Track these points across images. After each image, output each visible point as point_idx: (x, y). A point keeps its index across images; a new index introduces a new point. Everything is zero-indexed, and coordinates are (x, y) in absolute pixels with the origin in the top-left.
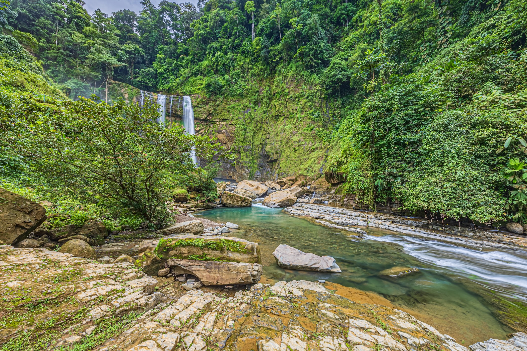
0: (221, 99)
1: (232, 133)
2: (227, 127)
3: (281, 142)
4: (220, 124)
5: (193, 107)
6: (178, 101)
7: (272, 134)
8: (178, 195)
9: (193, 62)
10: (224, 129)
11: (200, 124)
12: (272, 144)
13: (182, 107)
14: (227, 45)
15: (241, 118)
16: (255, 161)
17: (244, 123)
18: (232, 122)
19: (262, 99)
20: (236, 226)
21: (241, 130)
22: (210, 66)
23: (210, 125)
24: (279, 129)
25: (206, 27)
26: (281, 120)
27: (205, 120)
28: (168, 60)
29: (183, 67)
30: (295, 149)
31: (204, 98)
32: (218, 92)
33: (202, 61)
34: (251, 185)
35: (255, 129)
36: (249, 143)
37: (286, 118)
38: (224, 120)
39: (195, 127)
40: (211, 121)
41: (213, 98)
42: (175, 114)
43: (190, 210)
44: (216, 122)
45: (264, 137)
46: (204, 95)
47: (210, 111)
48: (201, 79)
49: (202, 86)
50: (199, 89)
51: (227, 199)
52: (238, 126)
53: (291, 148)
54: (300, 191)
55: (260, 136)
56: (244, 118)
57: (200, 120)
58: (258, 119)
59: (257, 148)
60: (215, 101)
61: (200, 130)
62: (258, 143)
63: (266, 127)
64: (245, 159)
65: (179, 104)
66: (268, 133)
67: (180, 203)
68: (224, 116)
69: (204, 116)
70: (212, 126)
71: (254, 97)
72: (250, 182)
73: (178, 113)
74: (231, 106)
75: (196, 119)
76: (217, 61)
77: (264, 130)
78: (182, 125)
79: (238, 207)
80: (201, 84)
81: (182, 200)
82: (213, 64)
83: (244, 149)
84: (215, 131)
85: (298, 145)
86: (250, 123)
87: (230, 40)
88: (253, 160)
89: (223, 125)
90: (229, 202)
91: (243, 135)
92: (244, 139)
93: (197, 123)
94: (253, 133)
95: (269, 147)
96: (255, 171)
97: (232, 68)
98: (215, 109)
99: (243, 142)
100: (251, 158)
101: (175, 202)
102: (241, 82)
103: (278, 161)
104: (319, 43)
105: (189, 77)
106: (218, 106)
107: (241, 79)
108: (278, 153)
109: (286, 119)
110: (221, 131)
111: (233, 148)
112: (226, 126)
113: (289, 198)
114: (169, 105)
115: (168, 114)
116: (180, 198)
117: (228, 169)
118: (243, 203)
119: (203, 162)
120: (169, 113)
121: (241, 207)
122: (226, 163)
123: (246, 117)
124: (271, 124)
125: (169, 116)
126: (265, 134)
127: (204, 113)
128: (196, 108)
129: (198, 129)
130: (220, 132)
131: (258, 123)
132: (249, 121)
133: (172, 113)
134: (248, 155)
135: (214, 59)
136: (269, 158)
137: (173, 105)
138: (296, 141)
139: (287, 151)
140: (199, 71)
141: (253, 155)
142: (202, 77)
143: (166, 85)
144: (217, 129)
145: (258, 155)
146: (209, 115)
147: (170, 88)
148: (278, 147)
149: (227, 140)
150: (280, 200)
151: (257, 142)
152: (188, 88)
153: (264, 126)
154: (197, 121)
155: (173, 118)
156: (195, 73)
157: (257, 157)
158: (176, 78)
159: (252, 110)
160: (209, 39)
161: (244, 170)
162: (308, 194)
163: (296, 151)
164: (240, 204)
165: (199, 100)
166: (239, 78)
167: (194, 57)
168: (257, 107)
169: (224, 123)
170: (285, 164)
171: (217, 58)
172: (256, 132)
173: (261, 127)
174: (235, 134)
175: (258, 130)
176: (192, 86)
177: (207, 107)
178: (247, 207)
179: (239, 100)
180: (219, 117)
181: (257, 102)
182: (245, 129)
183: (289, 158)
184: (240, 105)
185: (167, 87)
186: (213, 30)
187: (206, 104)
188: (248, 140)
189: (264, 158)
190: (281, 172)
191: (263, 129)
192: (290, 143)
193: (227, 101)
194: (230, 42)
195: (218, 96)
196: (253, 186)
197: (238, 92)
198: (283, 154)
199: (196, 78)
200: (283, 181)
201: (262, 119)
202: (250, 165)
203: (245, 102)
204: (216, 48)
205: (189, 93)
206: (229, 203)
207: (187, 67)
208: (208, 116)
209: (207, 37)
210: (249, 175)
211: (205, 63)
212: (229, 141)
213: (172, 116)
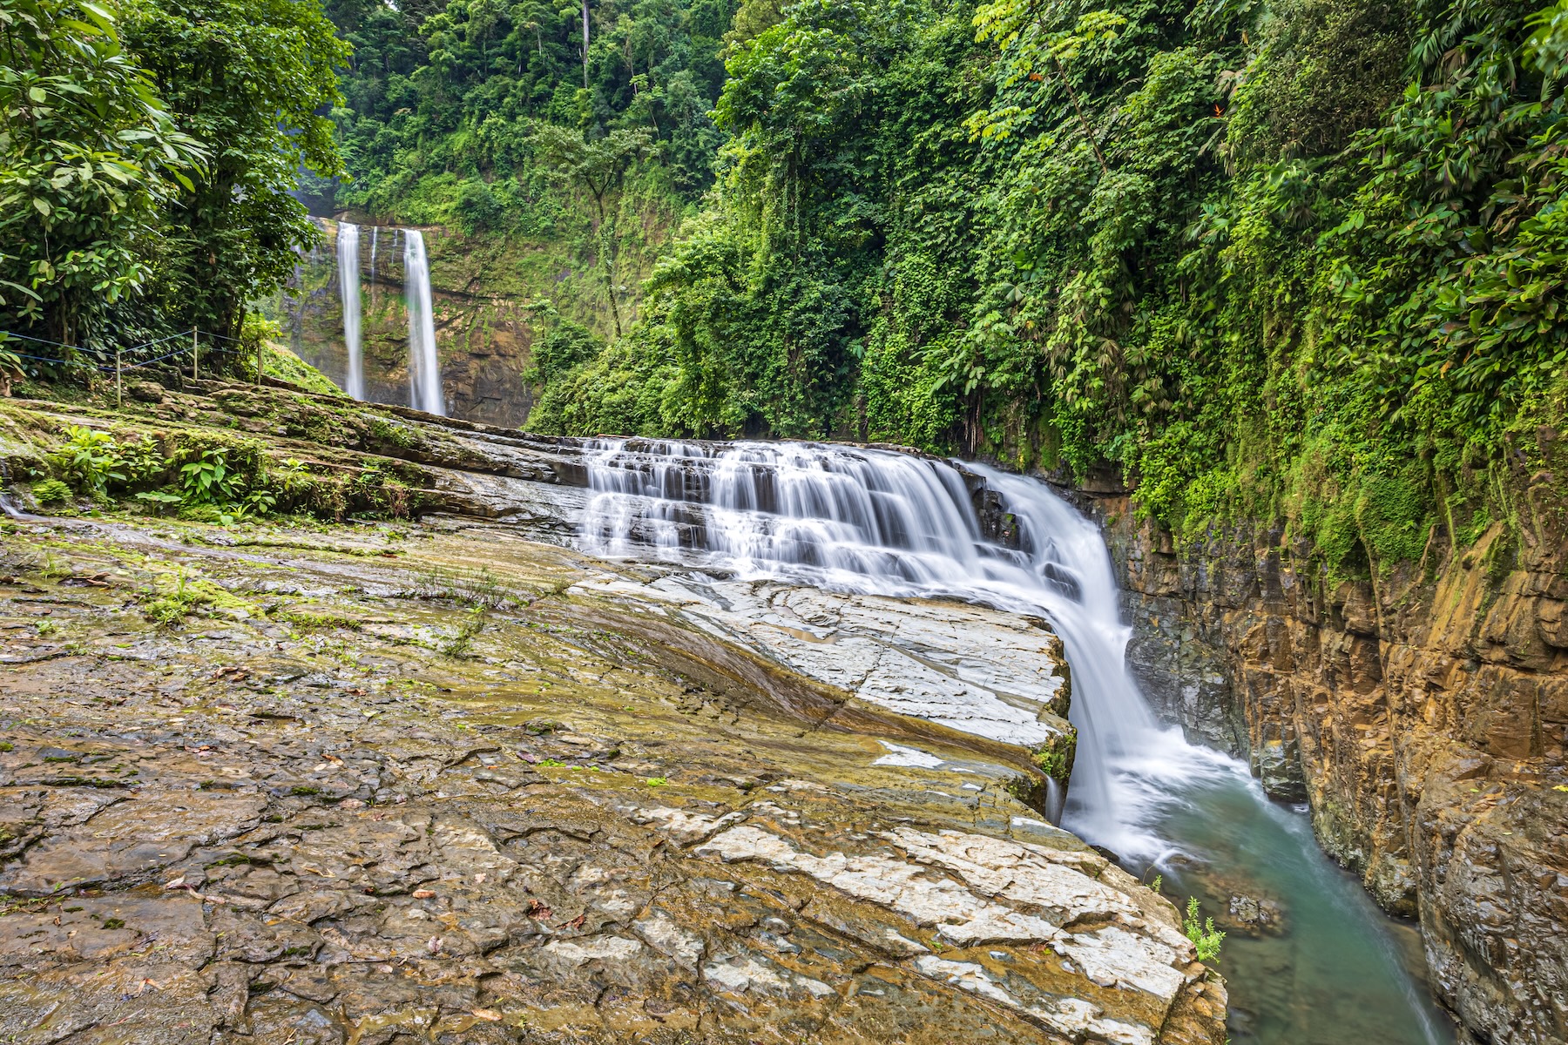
0: (502, 242)
1: (528, 331)
2: (516, 314)
4: (500, 306)
5: (430, 261)
6: (391, 242)
9: (429, 133)
10: (509, 319)
11: (450, 303)
13: (402, 260)
14: (514, 95)
15: (547, 293)
17: (554, 306)
19: (597, 246)
22: (472, 149)
25: (461, 36)
27: (464, 295)
28: (365, 122)
29: (403, 146)
31: (458, 237)
32: (491, 222)
33: (453, 130)
38: (509, 296)
39: (437, 312)
40: (479, 298)
41: (482, 237)
42: (385, 278)
44: (491, 299)
46: (457, 230)
47: (473, 272)
48: (450, 183)
49: (453, 205)
50: (446, 211)
56: (554, 293)
57: (451, 294)
58: (586, 298)
60: (486, 245)
61: (450, 321)
63: (601, 319)
65: (393, 252)
68: (509, 287)
69: (459, 286)
70: (481, 310)
71: (577, 241)
73: (393, 275)
74: (526, 260)
75: (436, 290)
76: (488, 138)
77: (599, 326)
78: (405, 307)
80: (451, 198)
82: (481, 146)
84: (490, 324)
86: (568, 306)
87: (520, 83)
89: (507, 308)
93: (442, 301)
97: (527, 159)
98: (485, 268)
102: (549, 199)
104: (695, 134)
105: (420, 175)
106: (494, 258)
107: (549, 190)
110: (503, 324)
112: (515, 309)
114: (369, 254)
115: (365, 278)
120: (368, 274)
123: (558, 292)
125: (368, 282)
127: (459, 275)
128: (439, 264)
129: (445, 317)
130: (500, 326)
131: (586, 307)
132: (565, 302)
133: (377, 275)
135: (481, 132)
137: (378, 254)
140: (445, 159)
142: (452, 177)
143: (360, 193)
144: (494, 320)
146: (472, 281)
147: (370, 201)
149: (516, 347)
152: (418, 206)
153: (598, 316)
154: (442, 297)
155: (381, 287)
156: (435, 166)
158: (388, 173)
159: (573, 274)
160: (470, 71)
165: (444, 241)
166: (544, 188)
167: (431, 120)
168: (584, 267)
169: (510, 304)
171: (490, 130)
173: (592, 319)
176: (429, 199)
177: (468, 259)
179: (544, 246)
180: (497, 287)
181: (587, 254)
184: (546, 260)
185: (362, 198)
186: (479, 48)
187: (465, 252)
191: (596, 323)
193: (515, 247)
194: (523, 88)
195: (492, 233)
197: (543, 225)
199: (438, 180)
201: (593, 299)
203: (558, 253)
204: (486, 102)
205: (420, 221)
207: (415, 146)
208: (470, 283)
209: (463, 66)
211: (460, 140)
212: (522, 350)
213: (377, 282)
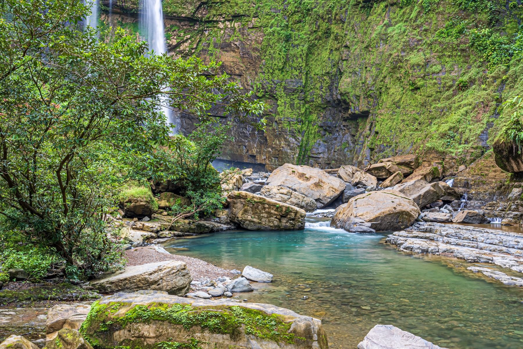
1: (256, 49)
2: (243, 34)
3: (379, 67)
4: (226, 28)
7: (356, 49)
8: (130, 201)
10: (235, 39)
11: (179, 28)
12: (355, 73)
15: (276, 10)
16: (314, 117)
17: (285, 22)
18: (255, 21)
20: (267, 276)
21: (278, 41)
23: (203, 31)
24: (374, 35)
26: (380, 11)
27: (192, 20)
30: (413, 84)
34: (302, 175)
35: (312, 38)
36: (297, 73)
37: (392, 5)
38: (236, 17)
39: (167, 38)
40: (206, 22)
42: (122, 8)
43: (159, 237)
44: (217, 22)
45: (336, 56)
51: (246, 211)
52: (270, 30)
53: (405, 82)
54: (427, 192)
55: (325, 54)
56: (285, 10)
57: (180, 19)
58: (321, 12)
59: (318, 85)
61: (178, 45)
62: (320, 73)
63: (339, 31)
64: (288, 112)
66: (346, 47)
67: (136, 219)
68: (235, 8)
69: (188, 11)
70: (207, 33)
72: (300, 169)
73: (129, 5)
75: (168, 17)
77: (336, 39)
78: (138, 34)
79: (272, 230)
81: (140, 212)
83: (285, 88)
84: (216, 46)
85: (421, 73)
86: (299, 22)
88: (309, 113)
89: (233, 29)
90: (249, 218)
91: (282, 53)
92: (285, 63)
93: (172, 26)
94: (306, 46)
95: (349, 80)
96: (312, 142)
99: (282, 70)
100: (303, 110)
101: (124, 217)
103: (370, 117)
108: (370, 96)
109: (392, 8)
110: (229, 45)
111: (259, 85)
112: (242, 31)
113: (399, 209)
115: (105, 9)
116: (135, 207)
117: (246, 137)
118: (284, 221)
119: (188, 121)
120: (107, 5)
121: (278, 230)
122: (242, 122)
123: (289, 8)
124: (353, 22)
125: (106, 12)
126: (337, 49)
129: (174, 42)
130: (226, 47)
131: (321, 21)
132: (296, 17)
133: (115, 5)
134: (296, 101)
136: (347, 108)
138: (418, 65)
139: (395, 90)
141: (307, 102)
144: (219, 41)
145: (319, 101)
146: (200, 6)
148: (370, 81)
149: (243, 67)
150: (377, 214)
151: (317, 70)
153: (335, 29)
154: (173, 22)
155: (117, 17)
157: (319, 106)
161: (286, 140)
162: (449, 198)
163: (417, 88)
164: (276, 223)
169: (236, 25)
170: (390, 124)
172: (314, 45)
173: (327, 33)
174: (264, 51)
175: (320, 39)
178: (293, 230)
180: (224, 9)
182: (288, 39)
183: (399, 107)
188: (295, 65)
189: (334, 110)
190: (378, 143)
191: (332, 36)
192: (403, 71)
196: (308, 179)
198: (384, 97)
200: (383, 167)
201: (329, 12)
202: (299, 126)
206: (250, 221)
208: (198, 9)
210: (298, 150)
212: (248, 69)
213: (114, 13)
